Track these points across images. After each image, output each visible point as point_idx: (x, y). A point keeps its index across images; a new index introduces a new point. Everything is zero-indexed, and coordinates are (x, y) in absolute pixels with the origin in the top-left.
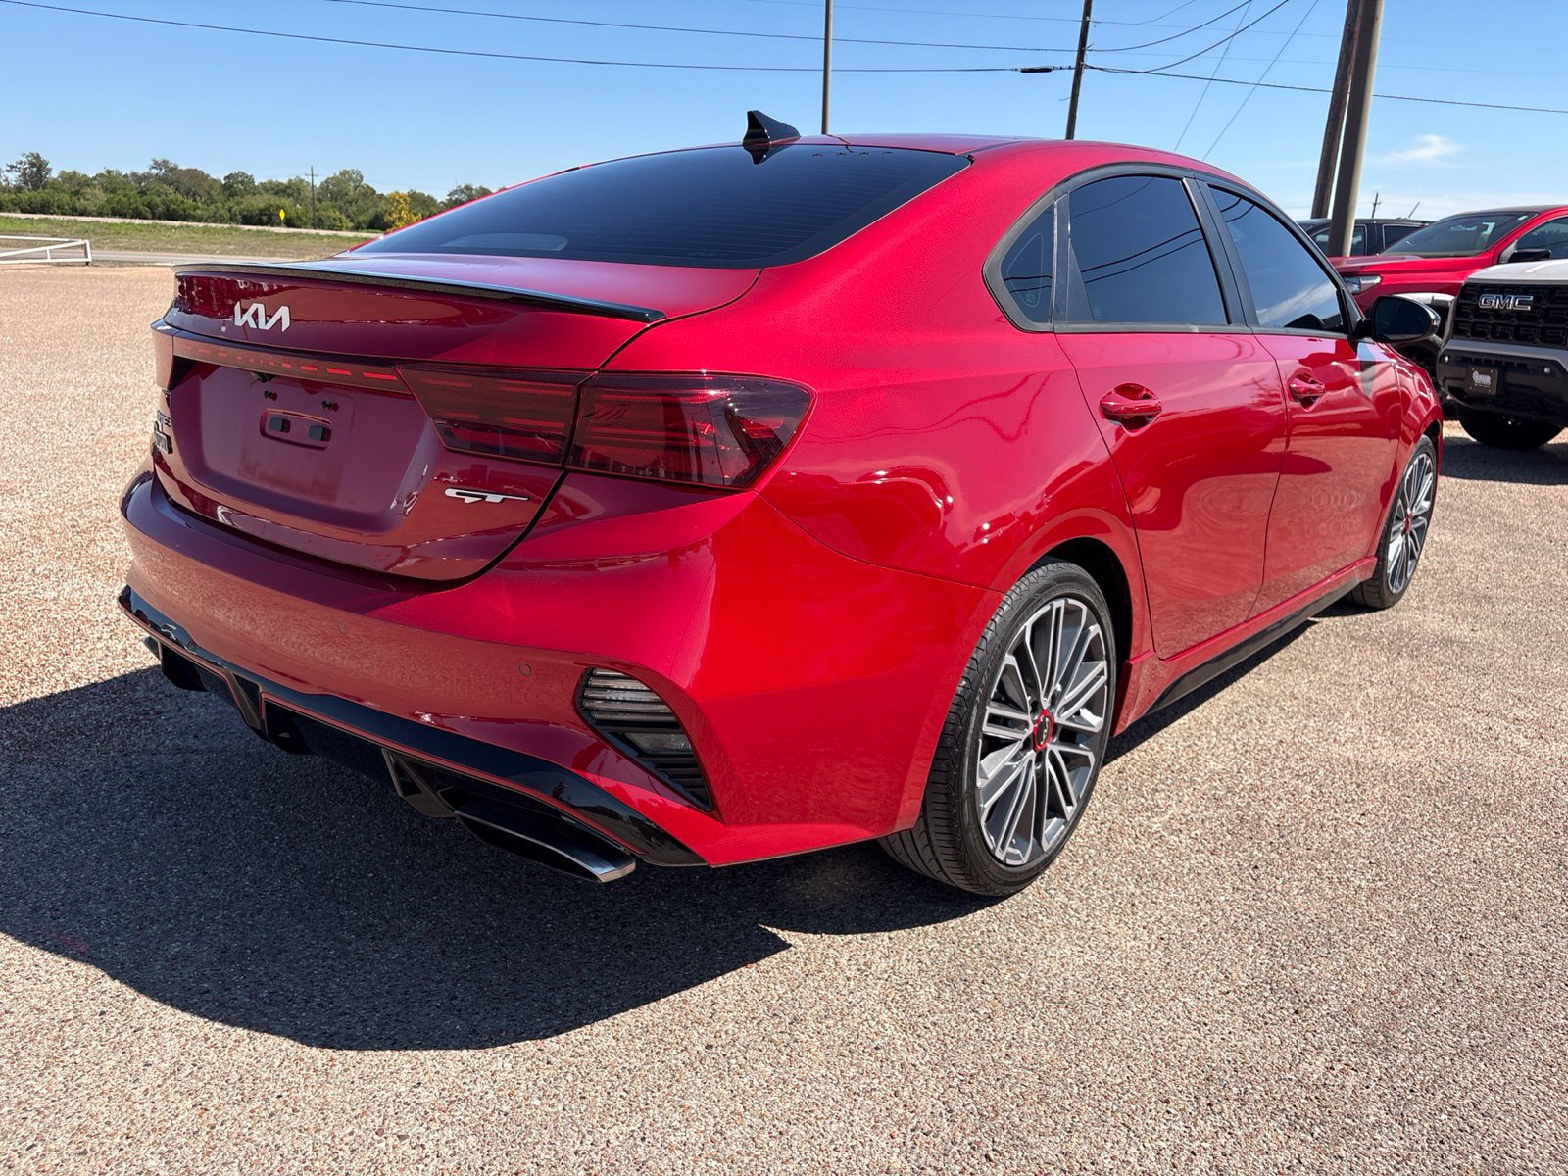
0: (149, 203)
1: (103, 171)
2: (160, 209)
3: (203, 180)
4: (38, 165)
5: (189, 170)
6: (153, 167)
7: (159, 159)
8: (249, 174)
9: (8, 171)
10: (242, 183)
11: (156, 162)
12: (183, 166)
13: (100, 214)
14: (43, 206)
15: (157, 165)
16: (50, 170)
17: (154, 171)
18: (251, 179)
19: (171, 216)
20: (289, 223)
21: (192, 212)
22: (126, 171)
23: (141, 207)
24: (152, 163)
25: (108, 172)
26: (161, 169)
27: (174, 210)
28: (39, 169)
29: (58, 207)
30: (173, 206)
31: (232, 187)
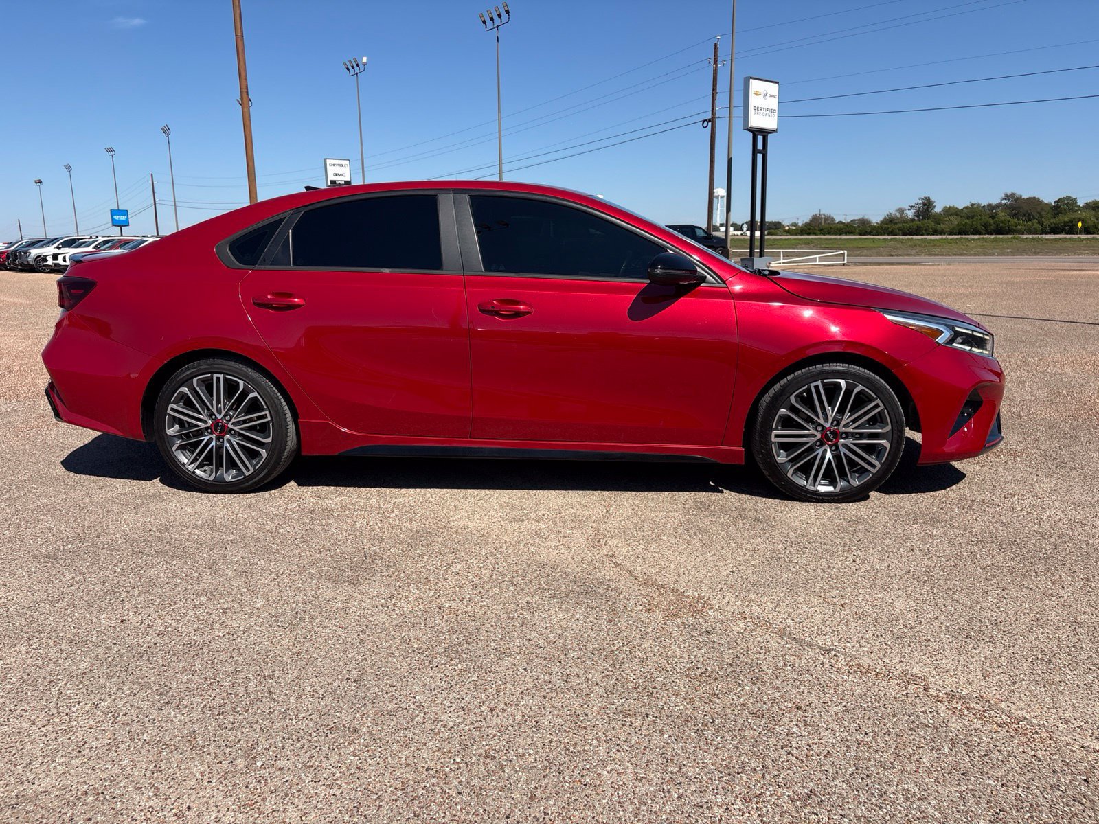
0: (985, 224)
1: (968, 205)
2: (992, 227)
3: (1038, 205)
4: (928, 204)
5: (1029, 199)
6: (1004, 199)
7: (1009, 193)
8: (1074, 197)
9: (909, 210)
10: (1067, 204)
11: (1006, 195)
12: (1025, 196)
13: (951, 234)
14: (916, 231)
15: (1007, 197)
16: (934, 207)
17: (1004, 202)
18: (1075, 201)
19: (999, 231)
20: (1087, 230)
21: (1014, 228)
22: (984, 203)
23: (979, 227)
24: (1003, 196)
25: (972, 205)
26: (1009, 200)
27: (1002, 227)
28: (928, 207)
29: (926, 231)
30: (1001, 225)
31: (1059, 207)
